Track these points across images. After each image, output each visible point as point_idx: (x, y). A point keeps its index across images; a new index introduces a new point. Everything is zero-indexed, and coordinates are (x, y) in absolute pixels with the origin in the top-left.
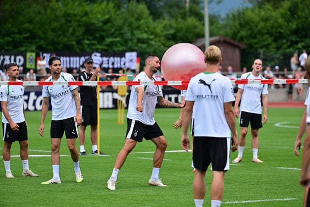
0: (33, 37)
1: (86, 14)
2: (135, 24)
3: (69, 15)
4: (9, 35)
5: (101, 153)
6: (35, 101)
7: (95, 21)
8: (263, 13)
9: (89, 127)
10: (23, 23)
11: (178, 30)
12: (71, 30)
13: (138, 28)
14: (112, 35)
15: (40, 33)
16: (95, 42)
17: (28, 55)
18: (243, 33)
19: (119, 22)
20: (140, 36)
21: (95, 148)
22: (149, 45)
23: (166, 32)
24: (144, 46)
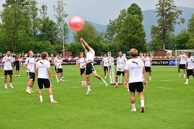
0: (23, 49)
1: (36, 44)
2: (47, 46)
3: (32, 44)
4: (18, 49)
5: (20, 77)
6: (22, 64)
7: (38, 46)
8: (77, 44)
9: (18, 70)
10: (21, 46)
11: (58, 48)
12: (32, 48)
13: (48, 47)
14: (42, 49)
15: (25, 48)
16: (38, 50)
17: (22, 53)
18: (72, 48)
19: (44, 46)
20: (49, 49)
21: (19, 75)
22: (51, 51)
23: (55, 48)
24: (50, 51)
